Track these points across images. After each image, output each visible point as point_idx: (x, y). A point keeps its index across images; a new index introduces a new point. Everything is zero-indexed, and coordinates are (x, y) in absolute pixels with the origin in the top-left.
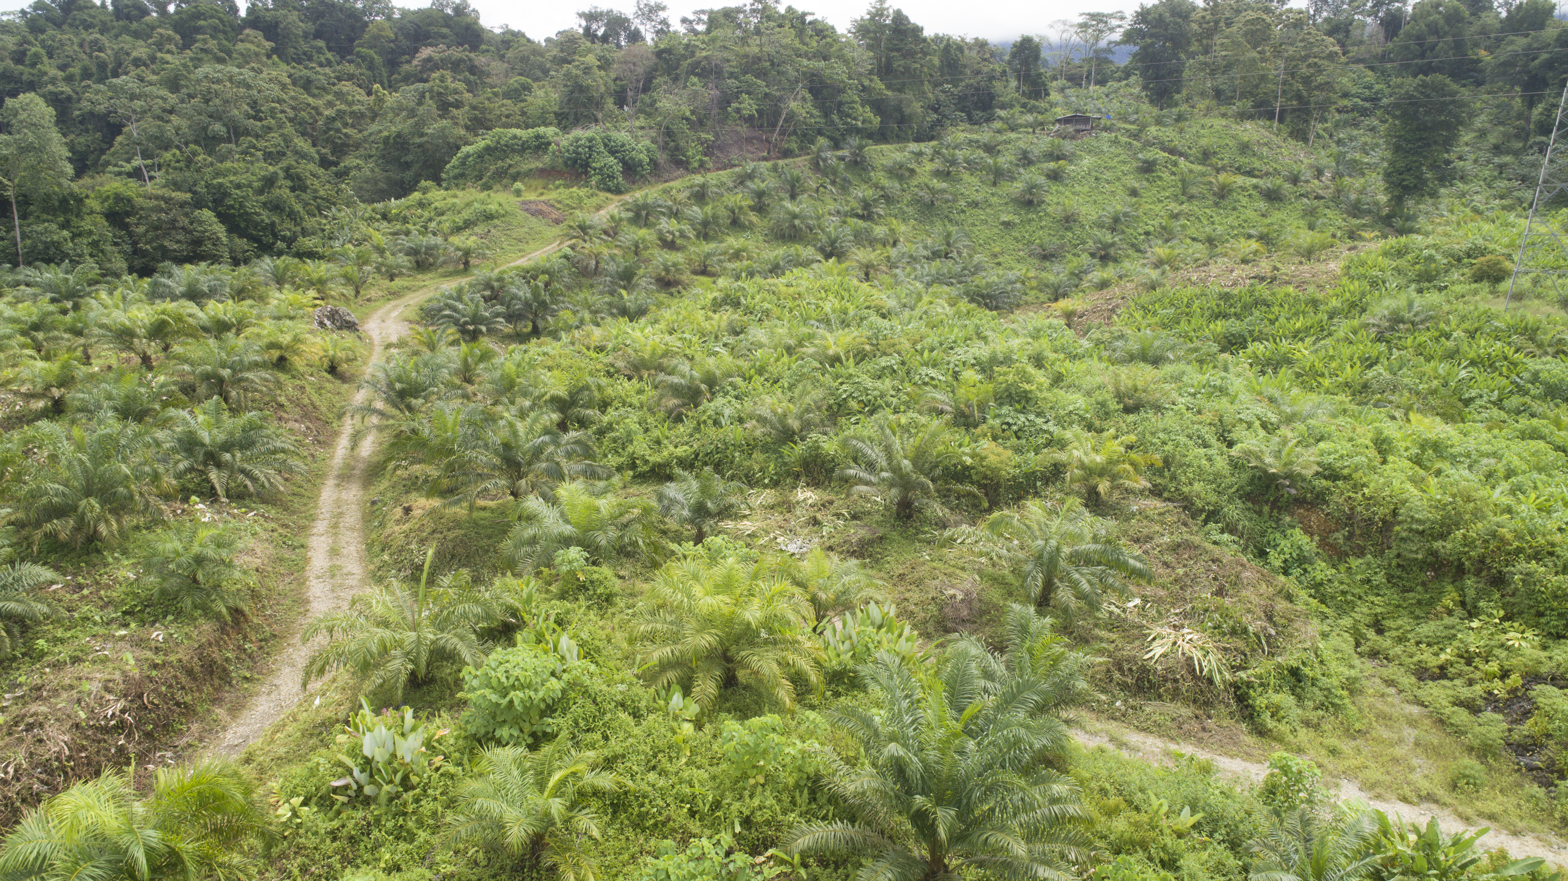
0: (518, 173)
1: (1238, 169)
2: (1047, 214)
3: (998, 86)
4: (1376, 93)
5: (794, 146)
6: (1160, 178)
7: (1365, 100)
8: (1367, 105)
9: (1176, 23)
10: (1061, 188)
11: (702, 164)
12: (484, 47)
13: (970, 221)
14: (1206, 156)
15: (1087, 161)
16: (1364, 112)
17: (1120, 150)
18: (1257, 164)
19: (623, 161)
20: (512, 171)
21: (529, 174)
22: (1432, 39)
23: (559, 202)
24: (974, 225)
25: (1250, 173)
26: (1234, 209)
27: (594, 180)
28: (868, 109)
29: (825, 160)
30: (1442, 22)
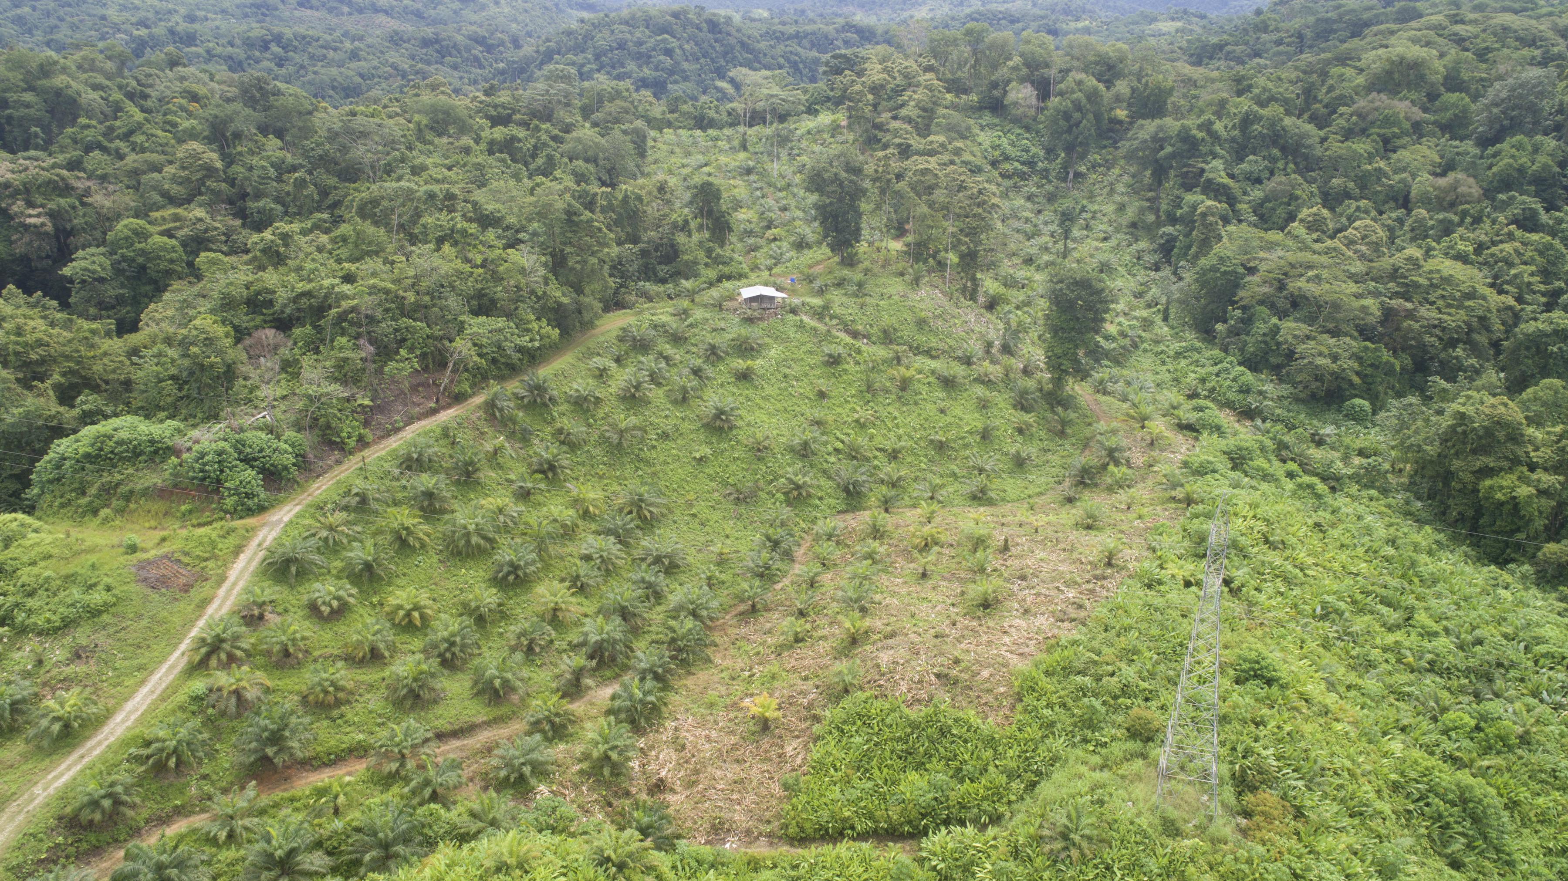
0: (131, 492)
1: (917, 348)
2: (738, 442)
3: (681, 238)
4: (1033, 157)
5: (466, 387)
6: (845, 370)
7: (1023, 163)
8: (1025, 169)
9: (851, 181)
10: (750, 392)
11: (361, 439)
12: (83, 120)
13: (662, 459)
14: (887, 337)
15: (775, 352)
16: (1023, 176)
17: (805, 338)
18: (934, 343)
19: (263, 470)
20: (122, 489)
21: (145, 493)
22: (1077, 115)
23: (186, 554)
24: (666, 463)
25: (929, 353)
26: (916, 403)
27: (229, 502)
28: (544, 322)
29: (501, 410)
30: (1084, 101)
